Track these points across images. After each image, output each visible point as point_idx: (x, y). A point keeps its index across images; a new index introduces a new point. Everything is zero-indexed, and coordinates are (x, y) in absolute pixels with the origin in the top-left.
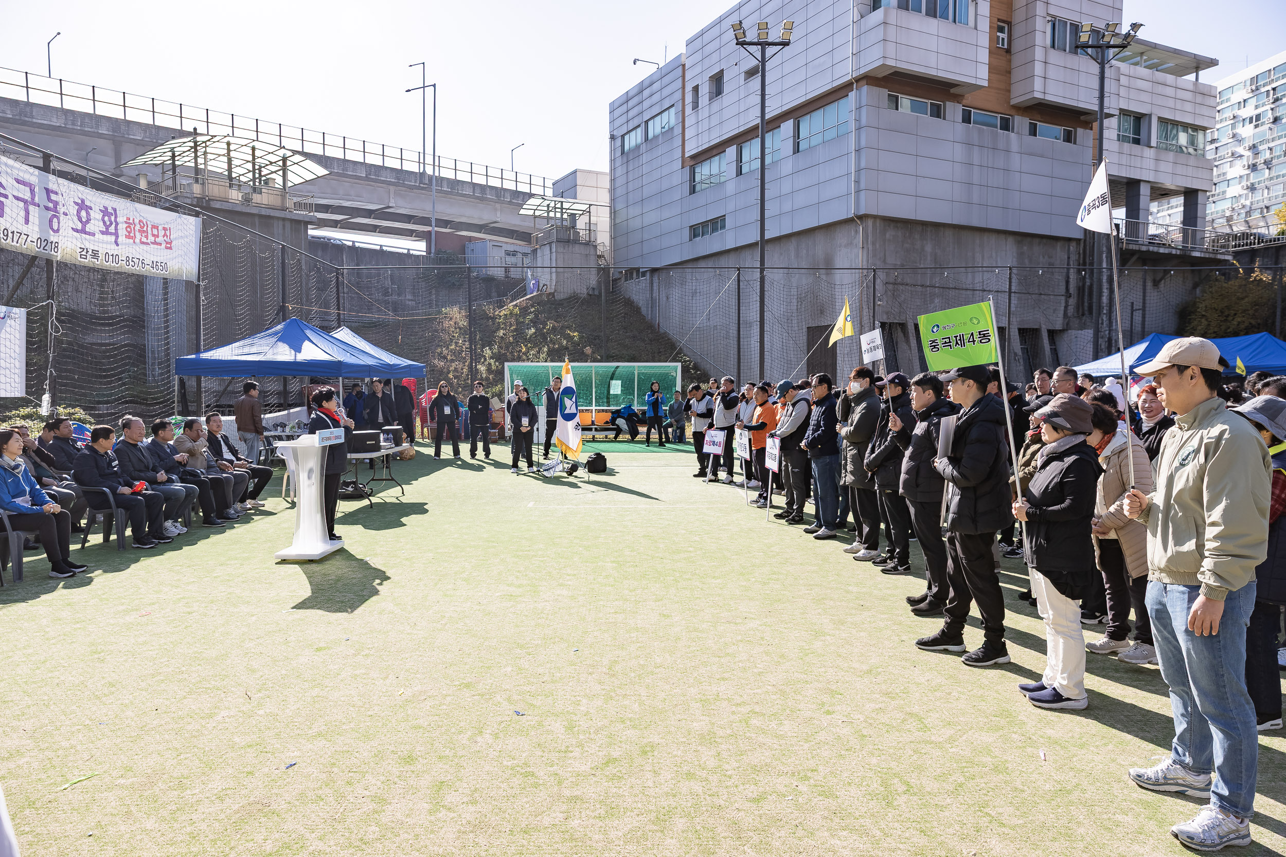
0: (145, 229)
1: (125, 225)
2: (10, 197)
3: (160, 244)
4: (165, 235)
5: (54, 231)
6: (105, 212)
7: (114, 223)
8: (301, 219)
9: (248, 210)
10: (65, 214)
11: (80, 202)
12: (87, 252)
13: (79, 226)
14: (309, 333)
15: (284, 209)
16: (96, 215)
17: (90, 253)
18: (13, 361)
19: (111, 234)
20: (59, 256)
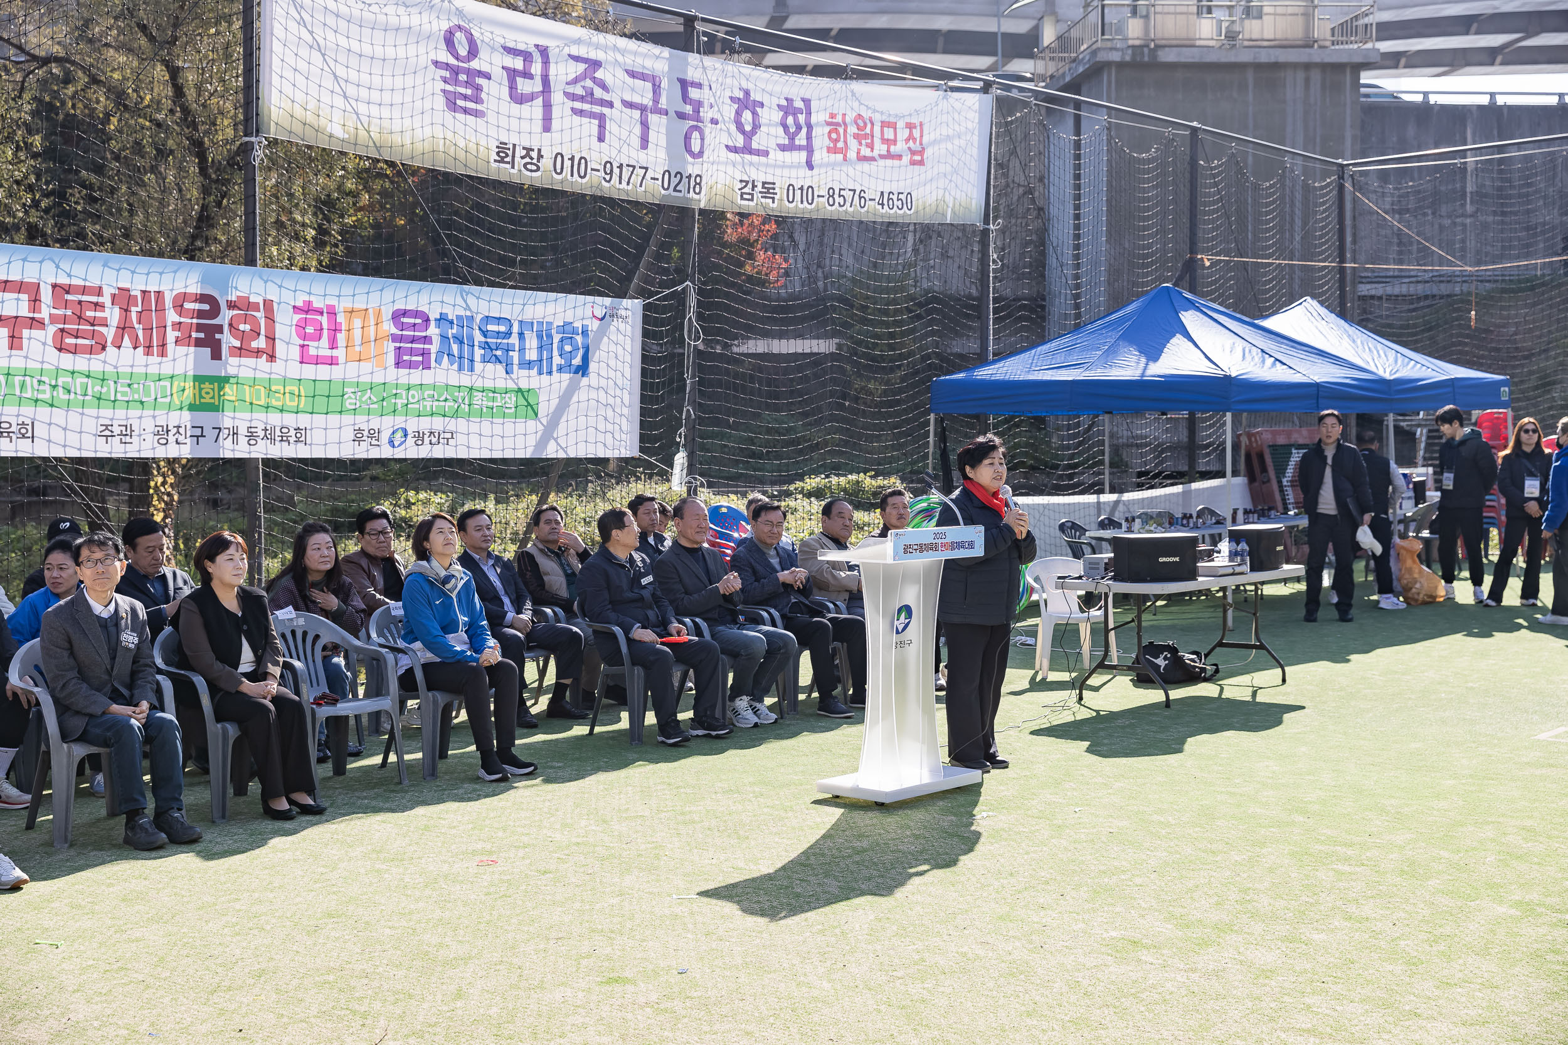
0: (868, 130)
1: (827, 129)
2: (617, 104)
3: (899, 157)
4: (911, 137)
5: (694, 156)
6: (788, 109)
7: (804, 130)
8: (1344, 59)
9: (1231, 57)
10: (714, 122)
11: (741, 95)
12: (754, 186)
13: (740, 141)
14: (1189, 318)
15: (1309, 43)
16: (770, 115)
17: (759, 188)
18: (618, 392)
19: (800, 148)
20: (702, 200)
